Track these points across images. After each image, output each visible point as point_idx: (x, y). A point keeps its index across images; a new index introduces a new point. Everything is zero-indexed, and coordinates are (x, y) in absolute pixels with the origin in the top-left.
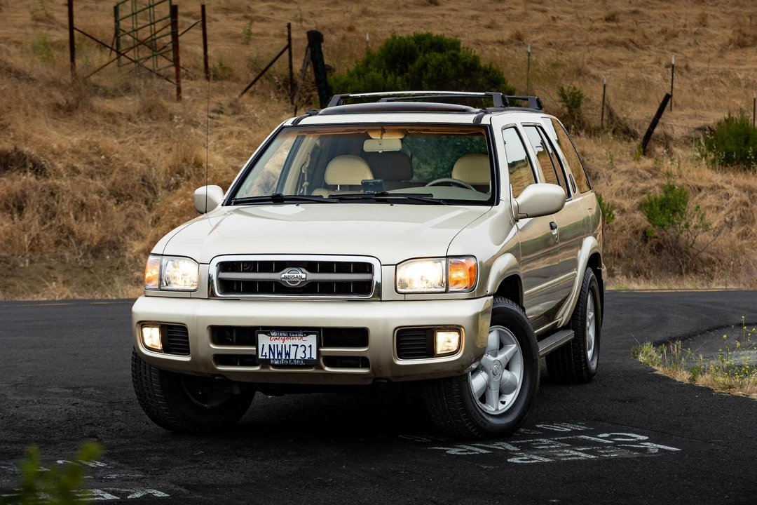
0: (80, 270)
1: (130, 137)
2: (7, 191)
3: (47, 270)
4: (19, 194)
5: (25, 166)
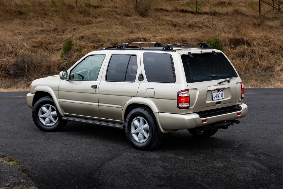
0: (260, 76)
1: (277, 34)
2: (239, 51)
3: (250, 76)
4: (243, 52)
5: (245, 43)
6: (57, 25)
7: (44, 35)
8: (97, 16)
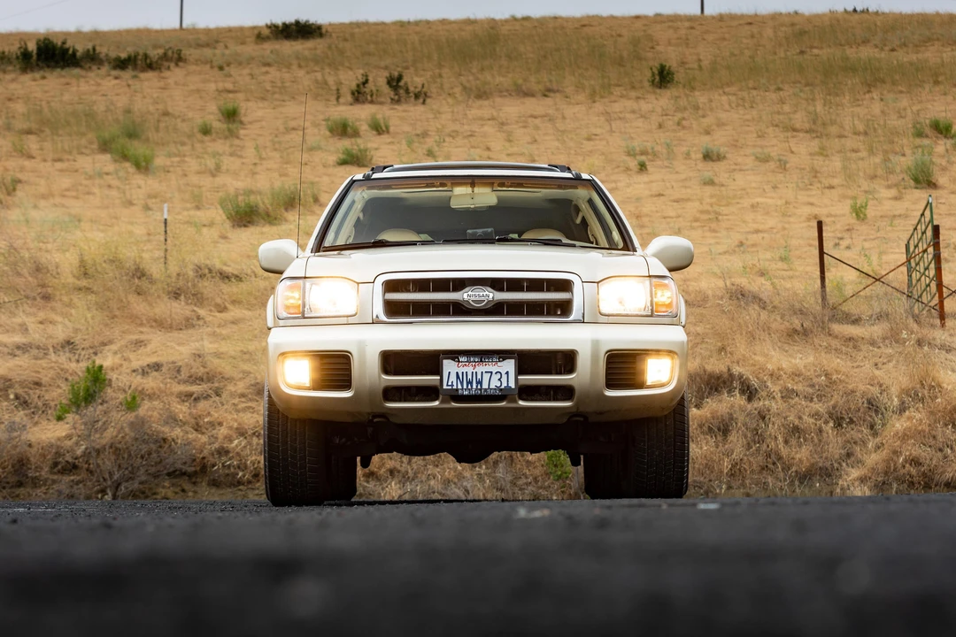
2: (713, 414)
4: (726, 417)
6: (76, 331)
7: (23, 361)
8: (228, 305)
